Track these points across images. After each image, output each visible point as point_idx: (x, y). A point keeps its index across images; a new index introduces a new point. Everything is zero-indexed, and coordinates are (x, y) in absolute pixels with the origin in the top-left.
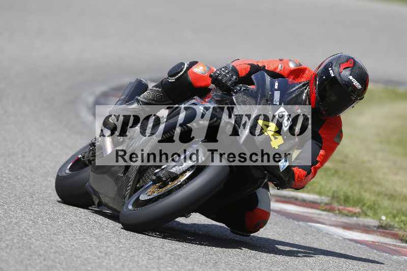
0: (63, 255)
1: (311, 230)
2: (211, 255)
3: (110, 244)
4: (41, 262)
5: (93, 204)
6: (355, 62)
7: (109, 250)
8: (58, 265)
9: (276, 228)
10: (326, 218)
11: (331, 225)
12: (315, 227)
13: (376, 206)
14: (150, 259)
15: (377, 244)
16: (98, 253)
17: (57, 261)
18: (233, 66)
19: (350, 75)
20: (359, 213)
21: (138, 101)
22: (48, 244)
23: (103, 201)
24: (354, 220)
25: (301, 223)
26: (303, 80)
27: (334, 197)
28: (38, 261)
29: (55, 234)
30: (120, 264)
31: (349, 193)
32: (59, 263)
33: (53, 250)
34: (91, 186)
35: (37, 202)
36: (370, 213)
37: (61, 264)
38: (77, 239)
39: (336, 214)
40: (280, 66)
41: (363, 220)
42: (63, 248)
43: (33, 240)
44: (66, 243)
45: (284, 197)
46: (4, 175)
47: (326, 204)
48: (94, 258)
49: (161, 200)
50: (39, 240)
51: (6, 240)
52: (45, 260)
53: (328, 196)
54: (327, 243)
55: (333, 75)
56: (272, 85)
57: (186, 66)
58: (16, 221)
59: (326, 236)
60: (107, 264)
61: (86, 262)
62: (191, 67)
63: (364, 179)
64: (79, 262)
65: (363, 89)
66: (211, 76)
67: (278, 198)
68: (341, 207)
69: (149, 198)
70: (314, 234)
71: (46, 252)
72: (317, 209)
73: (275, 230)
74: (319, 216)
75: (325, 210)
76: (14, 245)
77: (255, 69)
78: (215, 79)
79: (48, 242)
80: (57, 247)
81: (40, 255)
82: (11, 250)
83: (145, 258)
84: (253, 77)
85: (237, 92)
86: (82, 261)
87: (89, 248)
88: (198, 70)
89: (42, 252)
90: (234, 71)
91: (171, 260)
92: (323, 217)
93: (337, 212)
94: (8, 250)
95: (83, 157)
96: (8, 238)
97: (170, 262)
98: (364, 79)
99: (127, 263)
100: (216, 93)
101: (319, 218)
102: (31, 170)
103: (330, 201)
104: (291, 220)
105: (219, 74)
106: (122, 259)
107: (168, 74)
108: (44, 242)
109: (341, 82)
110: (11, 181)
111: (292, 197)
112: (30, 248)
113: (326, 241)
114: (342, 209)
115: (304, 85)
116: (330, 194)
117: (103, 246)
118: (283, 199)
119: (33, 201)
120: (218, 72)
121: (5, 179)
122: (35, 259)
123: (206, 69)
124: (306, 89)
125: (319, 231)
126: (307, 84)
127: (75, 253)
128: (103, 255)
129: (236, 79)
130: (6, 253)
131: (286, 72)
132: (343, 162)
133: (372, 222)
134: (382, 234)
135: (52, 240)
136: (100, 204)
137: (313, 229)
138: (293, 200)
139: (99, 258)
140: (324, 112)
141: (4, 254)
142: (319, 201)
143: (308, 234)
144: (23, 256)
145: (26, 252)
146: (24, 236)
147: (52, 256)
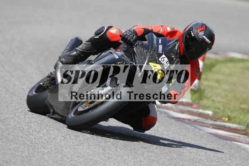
0: (82, 158)
1: (234, 146)
2: (173, 160)
3: (111, 152)
4: (68, 163)
5: (49, 112)
6: (206, 27)
7: (110, 155)
9: (213, 145)
10: (243, 139)
11: (246, 143)
12: (236, 144)
14: (135, 162)
16: (103, 157)
17: (79, 161)
18: (134, 30)
19: (204, 35)
21: (76, 50)
22: (73, 151)
23: (56, 111)
25: (228, 142)
26: (176, 38)
28: (67, 161)
29: (77, 145)
32: (80, 163)
33: (76, 155)
34: (48, 102)
37: (81, 164)
38: (91, 149)
40: (162, 30)
42: (82, 154)
43: (64, 148)
44: (83, 151)
45: (218, 125)
47: (243, 131)
48: (101, 160)
49: (90, 111)
50: (67, 149)
51: (48, 148)
52: (71, 161)
53: (245, 126)
54: (243, 155)
55: (193, 36)
56: (158, 41)
57: (105, 28)
58: (54, 137)
59: (242, 150)
61: (96, 163)
62: (109, 30)
64: (92, 163)
65: (211, 44)
66: (121, 36)
67: (214, 126)
69: (83, 110)
70: (236, 148)
71: (72, 156)
73: (212, 145)
74: (239, 138)
75: (242, 134)
76: (52, 151)
77: (147, 31)
78: (123, 38)
79: (74, 150)
80: (78, 153)
81: (68, 158)
82: (50, 154)
83: (132, 161)
84: (146, 36)
85: (136, 45)
86: (93, 162)
87: (98, 154)
88: (113, 31)
89: (69, 156)
90: (135, 33)
91: (148, 163)
92: (241, 138)
94: (49, 154)
95: (44, 84)
96: (49, 147)
98: (212, 37)
100: (123, 46)
101: (239, 139)
103: (245, 129)
104: (222, 140)
105: (126, 35)
106: (118, 161)
107: (95, 34)
108: (71, 150)
109: (198, 40)
111: (223, 126)
112: (62, 153)
113: (243, 153)
115: (176, 41)
116: (246, 124)
117: (107, 153)
118: (217, 127)
120: (125, 34)
123: (118, 30)
124: (177, 43)
125: (239, 147)
126: (178, 40)
127: (89, 157)
128: (107, 159)
129: (136, 37)
130: (47, 156)
131: (166, 33)
136: (54, 113)
137: (235, 146)
138: (223, 127)
139: (104, 161)
140: (188, 58)
141: (46, 157)
142: (239, 128)
143: (232, 149)
144: (58, 158)
145: (59, 156)
146: (59, 146)
147: (75, 159)
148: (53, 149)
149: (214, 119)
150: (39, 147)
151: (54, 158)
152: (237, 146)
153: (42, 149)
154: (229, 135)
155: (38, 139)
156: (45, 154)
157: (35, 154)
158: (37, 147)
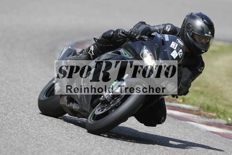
0: (47, 138)
1: (188, 126)
3: (73, 132)
4: (34, 142)
7: (73, 135)
8: (44, 144)
10: (197, 119)
11: (199, 123)
12: (190, 124)
13: (225, 113)
14: (96, 141)
15: (226, 134)
16: (66, 137)
17: (43, 141)
20: (215, 116)
22: (38, 132)
24: (213, 120)
25: (182, 122)
27: (202, 107)
28: (32, 141)
30: (79, 144)
31: (210, 105)
32: (44, 143)
33: (41, 135)
35: (32, 108)
36: (221, 116)
37: (46, 144)
39: (202, 117)
41: (218, 121)
42: (47, 134)
43: (30, 129)
44: (48, 132)
45: (173, 107)
46: (13, 92)
47: (197, 111)
48: (65, 140)
50: (33, 130)
51: (14, 129)
52: (36, 141)
53: (197, 106)
54: (197, 134)
60: (72, 144)
61: (60, 143)
63: (219, 97)
67: (169, 107)
68: (205, 113)
70: (190, 128)
72: (192, 113)
73: (167, 125)
74: (193, 118)
76: (18, 132)
79: (39, 131)
80: (43, 134)
82: (17, 134)
86: (57, 142)
87: (62, 134)
89: (34, 136)
91: (108, 142)
92: (195, 118)
93: (203, 115)
94: (15, 135)
97: (108, 143)
99: (83, 143)
101: (193, 119)
102: (29, 90)
103: (199, 110)
104: (177, 120)
106: (80, 141)
110: (17, 96)
112: (28, 134)
113: (197, 132)
114: (206, 114)
116: (199, 105)
117: (70, 134)
119: (30, 107)
121: (14, 94)
122: (31, 140)
127: (53, 137)
128: (69, 138)
130: (14, 136)
132: (206, 87)
133: (223, 121)
134: (229, 129)
135: (41, 130)
139: (67, 140)
141: (13, 137)
142: (193, 109)
143: (186, 128)
144: (24, 138)
145: (25, 136)
146: (25, 127)
147: (40, 139)
148: (19, 130)
149: (170, 101)
150: (6, 128)
151: (20, 139)
152: (190, 126)
153: (9, 130)
154: (184, 116)
155: (5, 121)
156: (12, 134)
157: (3, 134)
158: (4, 128)
